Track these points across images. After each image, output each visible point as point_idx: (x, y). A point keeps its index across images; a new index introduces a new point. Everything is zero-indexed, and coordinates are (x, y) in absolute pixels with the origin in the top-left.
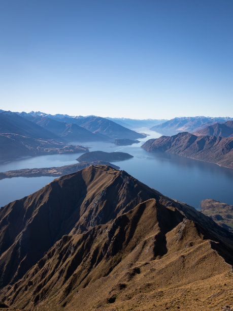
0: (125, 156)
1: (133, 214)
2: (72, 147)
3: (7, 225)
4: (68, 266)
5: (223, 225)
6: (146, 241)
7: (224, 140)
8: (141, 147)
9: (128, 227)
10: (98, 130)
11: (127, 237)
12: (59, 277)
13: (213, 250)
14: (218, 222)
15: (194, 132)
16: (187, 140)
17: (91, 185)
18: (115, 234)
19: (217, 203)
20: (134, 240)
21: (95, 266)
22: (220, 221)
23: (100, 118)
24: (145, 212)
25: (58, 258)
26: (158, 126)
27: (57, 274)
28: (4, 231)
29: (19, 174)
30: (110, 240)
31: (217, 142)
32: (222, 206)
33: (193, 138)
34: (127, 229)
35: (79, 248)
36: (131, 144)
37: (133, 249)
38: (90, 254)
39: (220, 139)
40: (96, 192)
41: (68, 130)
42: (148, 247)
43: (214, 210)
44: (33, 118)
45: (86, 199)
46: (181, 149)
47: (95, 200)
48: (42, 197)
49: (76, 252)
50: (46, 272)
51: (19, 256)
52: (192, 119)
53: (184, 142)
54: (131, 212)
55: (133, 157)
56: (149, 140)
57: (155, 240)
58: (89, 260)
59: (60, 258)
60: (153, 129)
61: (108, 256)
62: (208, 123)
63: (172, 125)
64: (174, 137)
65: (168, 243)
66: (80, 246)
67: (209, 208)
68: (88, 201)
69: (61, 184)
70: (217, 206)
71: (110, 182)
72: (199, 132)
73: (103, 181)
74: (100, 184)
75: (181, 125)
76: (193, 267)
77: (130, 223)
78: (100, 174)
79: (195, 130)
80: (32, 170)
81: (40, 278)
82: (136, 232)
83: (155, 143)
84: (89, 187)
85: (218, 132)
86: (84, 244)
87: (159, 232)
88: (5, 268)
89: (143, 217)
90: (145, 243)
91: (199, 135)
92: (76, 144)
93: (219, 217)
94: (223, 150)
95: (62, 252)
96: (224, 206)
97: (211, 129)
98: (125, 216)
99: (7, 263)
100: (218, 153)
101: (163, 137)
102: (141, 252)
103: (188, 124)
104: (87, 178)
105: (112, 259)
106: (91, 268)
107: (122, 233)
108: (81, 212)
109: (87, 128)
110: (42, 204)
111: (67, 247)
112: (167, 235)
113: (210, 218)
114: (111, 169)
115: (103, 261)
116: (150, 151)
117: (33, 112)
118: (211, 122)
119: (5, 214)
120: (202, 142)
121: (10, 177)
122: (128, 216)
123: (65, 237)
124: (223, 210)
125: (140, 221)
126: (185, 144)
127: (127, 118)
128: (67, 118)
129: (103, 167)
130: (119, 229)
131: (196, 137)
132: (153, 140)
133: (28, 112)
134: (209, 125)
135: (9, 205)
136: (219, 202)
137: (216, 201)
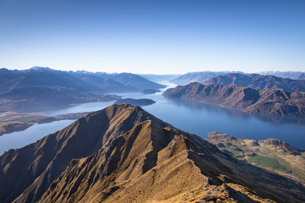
0: (150, 102)
1: (129, 135)
2: (108, 96)
3: (41, 155)
4: (71, 188)
5: (225, 151)
6: (137, 160)
7: (225, 87)
8: (163, 95)
9: (124, 148)
10: (129, 83)
11: (122, 157)
12: (63, 199)
13: (188, 160)
14: (221, 149)
15: (202, 82)
16: (197, 89)
17: (113, 120)
18: (112, 155)
19: (220, 134)
20: (128, 159)
21: (92, 187)
22: (222, 148)
23: (130, 74)
24: (141, 133)
25: (66, 181)
26: (175, 79)
27: (62, 196)
28: (38, 160)
29: (66, 118)
30: (107, 161)
31: (219, 89)
32: (224, 137)
33: (202, 86)
34: (123, 149)
35: (82, 170)
36: (154, 93)
37: (126, 168)
38: (88, 175)
39: (222, 86)
40: (116, 125)
41: (105, 83)
42: (138, 166)
43: (217, 140)
44: (79, 75)
45: (108, 131)
46: (193, 95)
47: (115, 132)
48: (71, 131)
49: (80, 174)
50: (55, 193)
51: (49, 181)
52: (201, 74)
53: (195, 89)
54: (128, 134)
55: (155, 102)
56: (168, 89)
57: (145, 158)
58: (87, 181)
59: (67, 181)
60: (171, 81)
61: (103, 177)
62: (213, 75)
63: (186, 78)
64: (187, 86)
65: (158, 160)
66: (84, 168)
67: (214, 138)
68: (109, 132)
69: (87, 120)
70: (220, 136)
71: (128, 116)
72: (206, 82)
73: (123, 116)
74: (120, 118)
75: (192, 78)
76: (162, 182)
77: (126, 144)
78: (121, 111)
79: (203, 81)
80: (76, 114)
81: (50, 200)
82: (131, 152)
83: (173, 91)
84: (111, 122)
85: (221, 82)
86: (88, 166)
87: (151, 150)
88: (36, 192)
89: (138, 138)
90: (136, 162)
91: (206, 85)
92: (111, 94)
93: (221, 145)
94: (224, 94)
95: (70, 174)
96: (225, 136)
97: (215, 79)
98: (122, 137)
99: (38, 187)
100: (221, 98)
101: (179, 86)
102: (132, 171)
103: (198, 77)
104: (110, 115)
105: (107, 178)
106: (88, 188)
107: (118, 153)
108: (103, 142)
109: (120, 82)
110: (71, 137)
111: (74, 170)
112: (159, 153)
113: (214, 146)
114: (130, 107)
115: (99, 182)
116: (169, 97)
117: (79, 71)
118: (215, 75)
119: (40, 146)
120: (208, 90)
121: (59, 120)
122: (124, 137)
123: (73, 161)
124: (225, 140)
125: (136, 142)
126: (195, 92)
127: (152, 74)
128: (105, 75)
129: (123, 105)
130: (115, 150)
131: (204, 86)
132: (171, 89)
133: (74, 71)
134: (214, 77)
135: (44, 139)
136: (221, 133)
137: (219, 133)
